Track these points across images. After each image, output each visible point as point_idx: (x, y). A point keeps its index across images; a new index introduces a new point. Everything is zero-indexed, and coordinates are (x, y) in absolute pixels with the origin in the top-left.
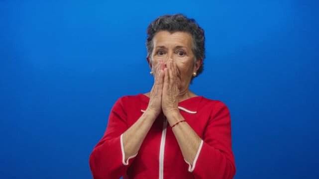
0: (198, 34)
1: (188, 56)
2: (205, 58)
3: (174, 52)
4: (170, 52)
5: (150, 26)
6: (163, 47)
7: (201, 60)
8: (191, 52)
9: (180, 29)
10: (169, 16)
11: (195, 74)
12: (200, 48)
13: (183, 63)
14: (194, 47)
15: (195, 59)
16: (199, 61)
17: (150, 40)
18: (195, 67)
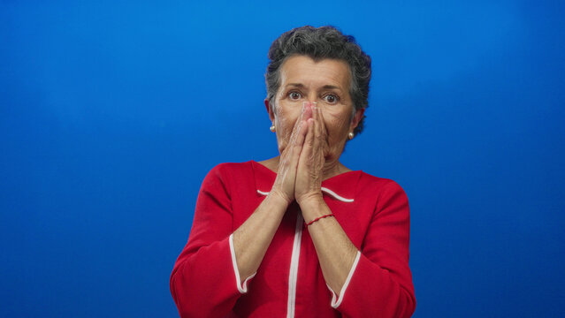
0: (360, 65)
1: (342, 104)
2: (368, 106)
3: (320, 96)
4: (312, 95)
5: (275, 45)
6: (300, 85)
7: (363, 111)
8: (348, 97)
9: (332, 55)
10: (312, 31)
11: (351, 134)
12: (362, 90)
13: (333, 115)
14: (354, 86)
15: (354, 110)
16: (359, 113)
17: (273, 69)
18: (352, 123)
